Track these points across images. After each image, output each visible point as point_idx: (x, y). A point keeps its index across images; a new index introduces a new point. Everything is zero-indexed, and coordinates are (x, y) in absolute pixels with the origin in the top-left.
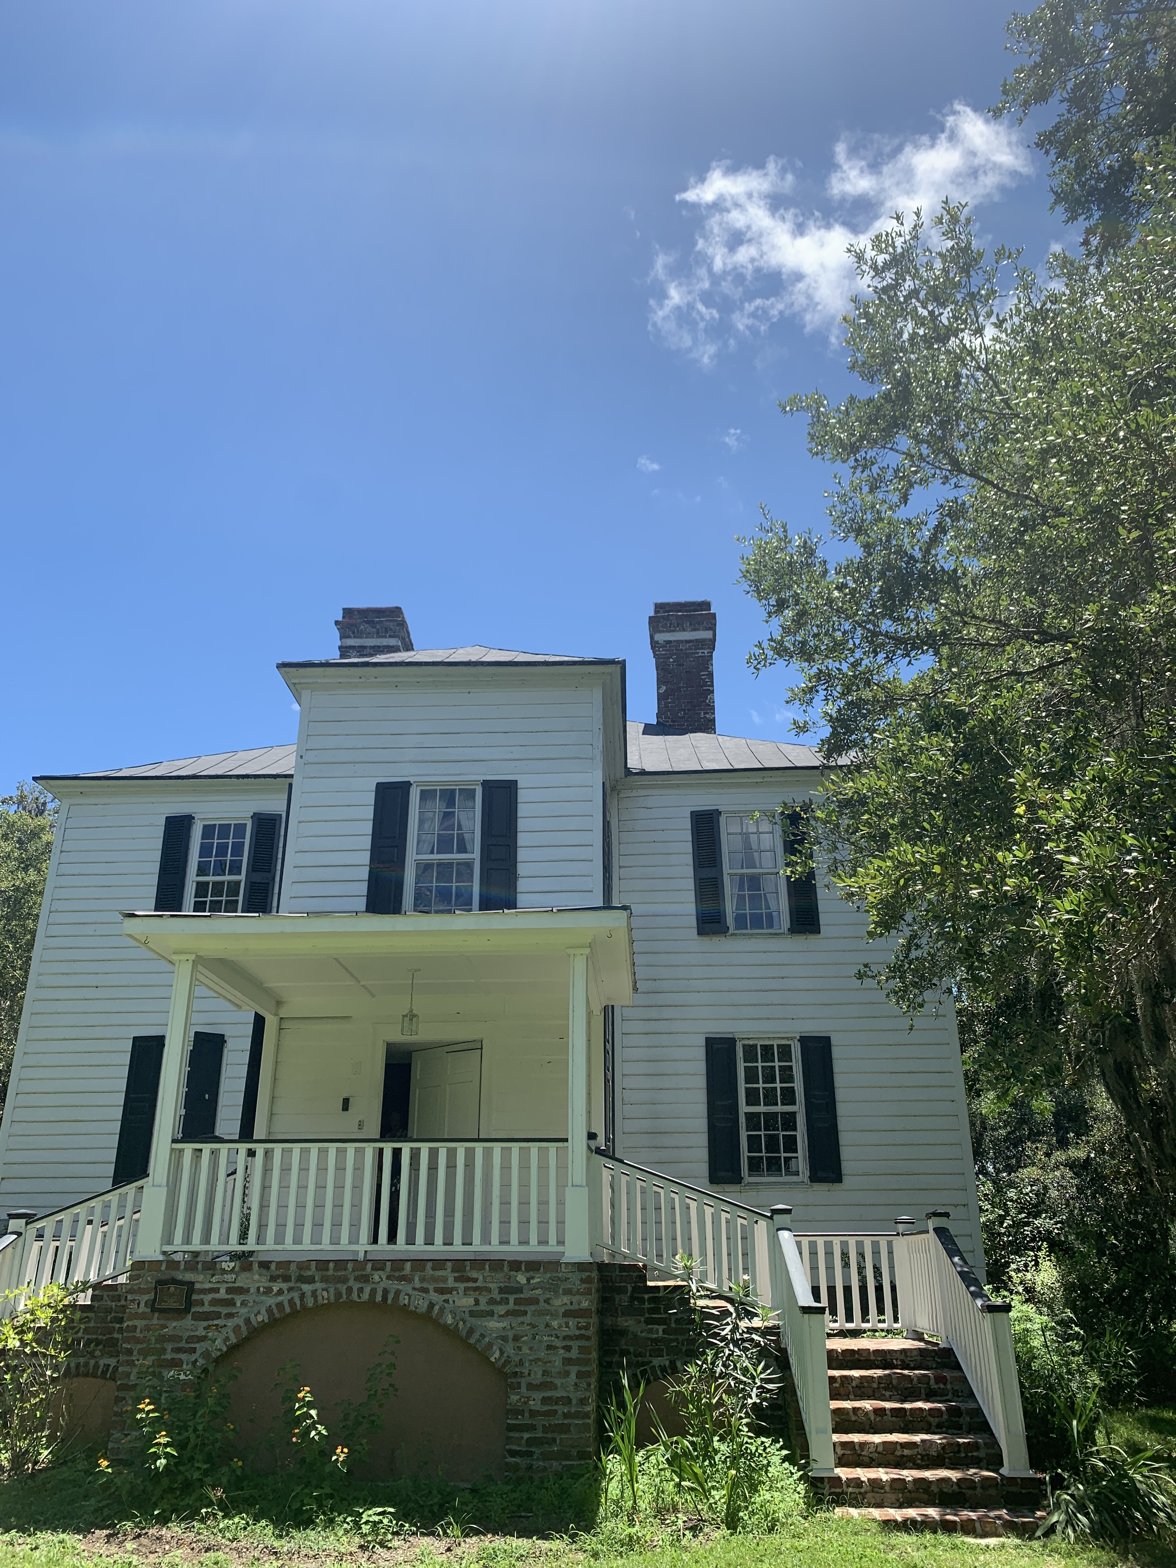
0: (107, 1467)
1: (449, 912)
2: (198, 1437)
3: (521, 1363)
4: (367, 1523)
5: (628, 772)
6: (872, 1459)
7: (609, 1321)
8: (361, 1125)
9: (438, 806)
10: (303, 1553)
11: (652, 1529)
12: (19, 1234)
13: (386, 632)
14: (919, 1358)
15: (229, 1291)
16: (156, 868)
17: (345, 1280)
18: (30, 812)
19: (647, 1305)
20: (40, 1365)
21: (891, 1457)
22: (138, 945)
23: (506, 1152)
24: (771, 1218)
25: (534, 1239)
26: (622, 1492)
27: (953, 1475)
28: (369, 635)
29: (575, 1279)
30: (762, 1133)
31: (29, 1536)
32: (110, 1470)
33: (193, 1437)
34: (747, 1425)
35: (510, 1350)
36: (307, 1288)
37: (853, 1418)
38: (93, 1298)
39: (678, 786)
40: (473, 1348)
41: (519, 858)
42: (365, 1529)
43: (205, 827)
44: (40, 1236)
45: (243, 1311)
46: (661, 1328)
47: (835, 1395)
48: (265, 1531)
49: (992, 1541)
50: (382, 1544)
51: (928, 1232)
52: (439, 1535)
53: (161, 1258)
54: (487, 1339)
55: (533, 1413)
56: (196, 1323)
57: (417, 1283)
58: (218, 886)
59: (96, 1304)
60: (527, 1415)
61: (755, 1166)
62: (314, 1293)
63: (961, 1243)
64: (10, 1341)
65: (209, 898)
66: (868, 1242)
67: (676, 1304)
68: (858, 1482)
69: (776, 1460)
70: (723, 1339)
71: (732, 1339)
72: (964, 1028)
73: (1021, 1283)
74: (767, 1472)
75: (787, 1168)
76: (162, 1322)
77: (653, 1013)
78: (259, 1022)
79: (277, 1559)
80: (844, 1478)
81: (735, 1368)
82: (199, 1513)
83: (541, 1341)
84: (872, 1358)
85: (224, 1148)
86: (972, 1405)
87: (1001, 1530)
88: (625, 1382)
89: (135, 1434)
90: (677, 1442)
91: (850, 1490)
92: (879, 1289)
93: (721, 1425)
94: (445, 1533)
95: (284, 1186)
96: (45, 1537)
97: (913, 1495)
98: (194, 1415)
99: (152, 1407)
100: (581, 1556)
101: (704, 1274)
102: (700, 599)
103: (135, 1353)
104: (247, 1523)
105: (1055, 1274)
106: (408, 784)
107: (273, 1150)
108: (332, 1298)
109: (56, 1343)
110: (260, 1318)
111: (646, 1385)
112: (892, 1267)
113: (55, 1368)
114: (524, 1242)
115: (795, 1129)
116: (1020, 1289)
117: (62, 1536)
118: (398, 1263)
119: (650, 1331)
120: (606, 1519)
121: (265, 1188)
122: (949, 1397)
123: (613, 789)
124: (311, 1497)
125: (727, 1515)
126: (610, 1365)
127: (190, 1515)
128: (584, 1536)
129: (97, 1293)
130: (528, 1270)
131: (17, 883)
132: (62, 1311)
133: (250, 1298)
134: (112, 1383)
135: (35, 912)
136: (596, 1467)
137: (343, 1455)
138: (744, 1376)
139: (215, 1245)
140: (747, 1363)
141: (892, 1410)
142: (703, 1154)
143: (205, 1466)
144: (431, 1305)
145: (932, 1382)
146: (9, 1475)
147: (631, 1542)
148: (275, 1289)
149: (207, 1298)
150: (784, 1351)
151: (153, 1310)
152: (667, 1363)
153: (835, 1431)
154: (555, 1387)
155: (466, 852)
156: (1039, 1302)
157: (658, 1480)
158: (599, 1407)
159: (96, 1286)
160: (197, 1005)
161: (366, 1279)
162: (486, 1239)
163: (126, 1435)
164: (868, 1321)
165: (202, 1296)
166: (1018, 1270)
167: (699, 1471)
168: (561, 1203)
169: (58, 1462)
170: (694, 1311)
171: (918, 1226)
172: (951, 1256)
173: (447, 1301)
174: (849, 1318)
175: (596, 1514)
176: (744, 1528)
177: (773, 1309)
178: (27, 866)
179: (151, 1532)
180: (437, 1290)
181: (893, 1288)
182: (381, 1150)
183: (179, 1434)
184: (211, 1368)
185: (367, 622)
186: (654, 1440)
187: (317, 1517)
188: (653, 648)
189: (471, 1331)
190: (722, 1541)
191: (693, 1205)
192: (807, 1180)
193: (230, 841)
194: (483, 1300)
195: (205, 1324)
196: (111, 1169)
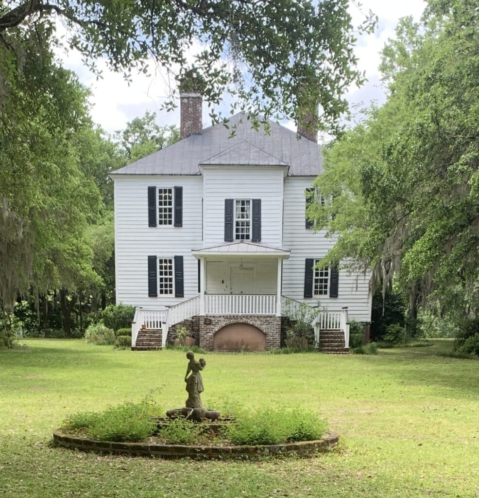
3: (269, 333)
5: (288, 176)
7: (282, 327)
9: (240, 205)
14: (339, 333)
15: (218, 321)
16: (147, 203)
17: (238, 319)
23: (266, 297)
25: (271, 312)
27: (337, 348)
29: (278, 319)
30: (319, 284)
35: (267, 330)
39: (302, 180)
40: (260, 330)
43: (159, 190)
45: (221, 324)
53: (205, 315)
54: (263, 329)
57: (251, 319)
58: (165, 209)
60: (270, 340)
61: (316, 293)
62: (233, 321)
65: (163, 213)
75: (324, 293)
83: (272, 329)
103: (202, 331)
106: (233, 200)
108: (236, 322)
110: (224, 325)
115: (327, 283)
118: (247, 316)
130: (270, 317)
141: (331, 340)
142: (303, 290)
144: (253, 323)
145: (339, 336)
148: (226, 320)
151: (205, 324)
154: (274, 336)
155: (248, 218)
161: (242, 319)
162: (262, 312)
165: (213, 322)
173: (256, 323)
184: (216, 333)
189: (260, 327)
192: (329, 296)
193: (168, 195)
194: (262, 322)
195: (214, 326)
196: (147, 292)
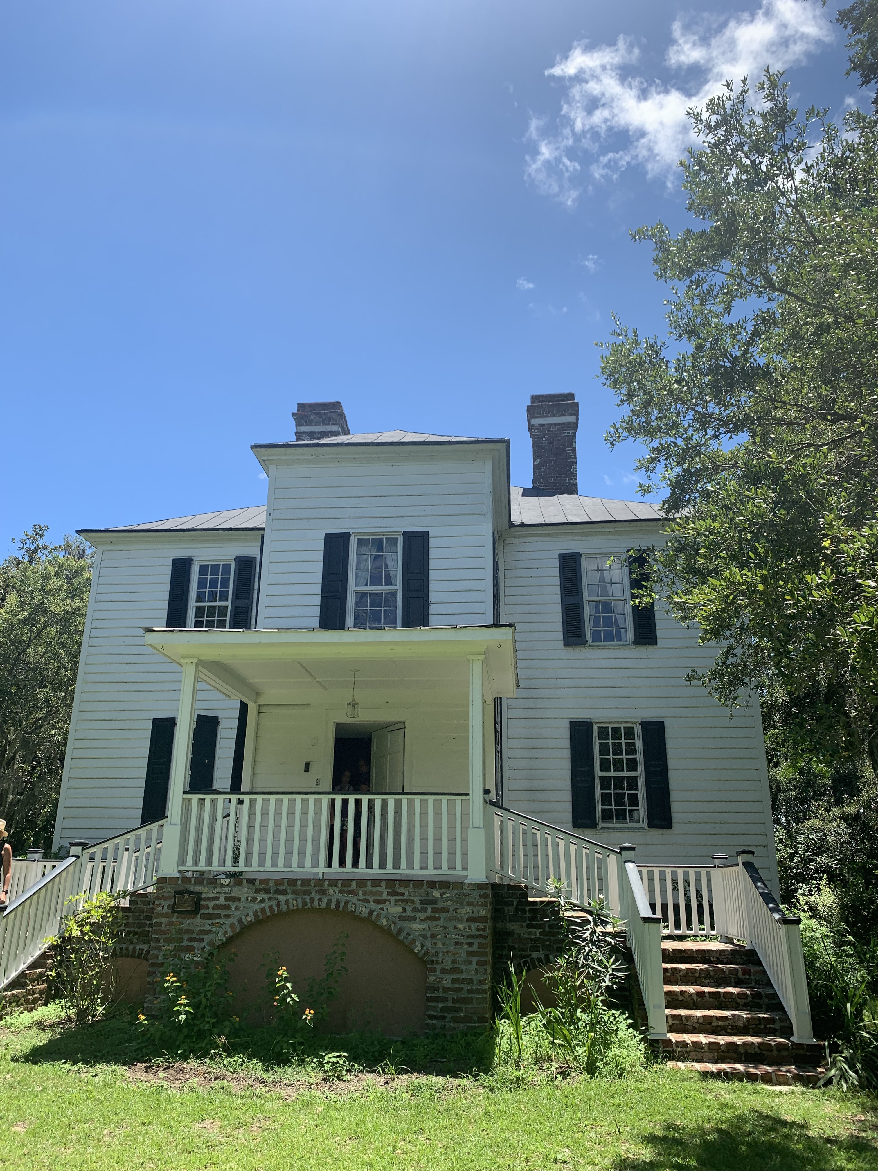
0: (145, 1020)
1: (380, 628)
2: (207, 999)
3: (436, 954)
4: (328, 1063)
5: (512, 525)
6: (694, 1028)
7: (500, 925)
8: (318, 782)
9: (370, 551)
10: (283, 1082)
11: (533, 1073)
12: (78, 857)
13: (330, 420)
14: (730, 956)
15: (226, 899)
16: (166, 596)
17: (308, 893)
18: (74, 556)
19: (528, 915)
20: (95, 949)
21: (708, 1026)
22: (156, 652)
23: (424, 803)
24: (620, 853)
25: (445, 865)
26: (511, 1047)
27: (756, 1040)
28: (317, 424)
29: (475, 895)
30: (612, 792)
31: (91, 1066)
32: (146, 1022)
33: (204, 1001)
34: (602, 1001)
35: (428, 944)
36: (281, 898)
37: (681, 998)
38: (131, 902)
39: (549, 535)
40: (401, 942)
41: (431, 589)
42: (327, 1067)
43: (201, 566)
44: (92, 859)
45: (237, 913)
46: (538, 931)
47: (667, 982)
48: (255, 1067)
49: (785, 1089)
50: (339, 1078)
51: (737, 865)
52: (379, 1072)
53: (178, 875)
54: (412, 937)
55: (446, 990)
56: (203, 921)
57: (361, 896)
58: (211, 610)
59: (133, 907)
60: (441, 990)
61: (607, 816)
62: (287, 901)
63: (762, 873)
64: (74, 931)
65: (205, 619)
66: (692, 872)
67: (550, 915)
68: (684, 1044)
69: (623, 1026)
70: (584, 940)
71: (591, 940)
72: (766, 717)
73: (806, 904)
74: (616, 1034)
75: (631, 818)
76: (180, 920)
77: (530, 703)
78: (244, 708)
79: (265, 1086)
80: (674, 1041)
81: (593, 961)
82: (209, 1053)
83: (451, 939)
84: (695, 955)
85: (221, 798)
86: (771, 991)
87: (791, 1081)
88: (512, 969)
89: (163, 997)
90: (551, 1012)
91: (679, 1049)
92: (700, 906)
93: (583, 1001)
94: (384, 1071)
95: (264, 826)
96: (102, 1068)
97: (726, 1054)
98: (204, 985)
99: (175, 979)
100: (481, 1090)
101: (570, 892)
102: (566, 392)
103: (162, 941)
104: (243, 1061)
105: (834, 897)
106: (348, 535)
107: (255, 800)
108: (300, 907)
109: (106, 934)
110: (249, 919)
111: (527, 971)
112: (710, 891)
113: (106, 951)
114: (438, 868)
115: (637, 789)
116: (806, 908)
117: (114, 1067)
118: (347, 882)
119: (530, 933)
120: (499, 1064)
121: (251, 826)
122: (753, 984)
123: (500, 538)
124: (288, 1044)
125: (587, 1064)
126: (501, 956)
127: (203, 1054)
128: (483, 1076)
129: (133, 899)
130: (440, 888)
131: (67, 608)
132: (109, 911)
133: (241, 904)
134: (144, 962)
135: (80, 629)
136: (492, 1028)
137: (310, 1015)
138: (600, 966)
139: (215, 867)
140: (601, 957)
141: (710, 993)
142: (568, 806)
143: (213, 1021)
144: (371, 912)
145: (740, 974)
146: (76, 1025)
147: (517, 1082)
148: (259, 899)
149: (211, 904)
150: (629, 949)
151: (174, 911)
152: (543, 956)
153: (667, 1007)
154: (461, 972)
155: (391, 584)
156: (820, 918)
157: (536, 1038)
158: (492, 987)
159: (133, 894)
160: (200, 695)
161: (324, 892)
162: (410, 865)
163: (157, 998)
164: (692, 929)
165: (206, 903)
166: (804, 895)
167: (566, 1032)
168: (464, 840)
169: (109, 1016)
170: (562, 919)
171: (730, 861)
172: (755, 883)
173: (382, 909)
174: (678, 926)
175: (492, 1062)
176: (600, 1074)
177: (621, 919)
178: (73, 596)
179: (176, 1065)
180: (375, 901)
181: (711, 906)
182: (333, 801)
183: (194, 998)
184: (215, 952)
185: (316, 414)
186: (534, 1010)
187: (293, 1058)
188: (530, 430)
189: (400, 931)
190: (584, 1082)
191: (561, 843)
192: (645, 826)
193: (220, 577)
194: (408, 909)
195: (210, 922)
196: (139, 813)
